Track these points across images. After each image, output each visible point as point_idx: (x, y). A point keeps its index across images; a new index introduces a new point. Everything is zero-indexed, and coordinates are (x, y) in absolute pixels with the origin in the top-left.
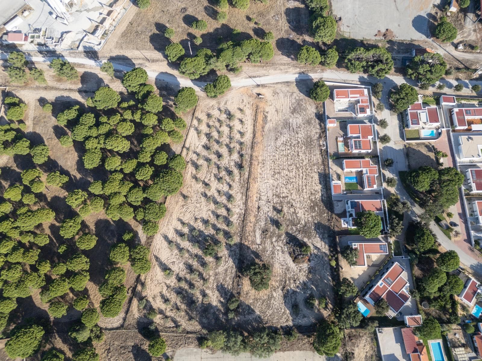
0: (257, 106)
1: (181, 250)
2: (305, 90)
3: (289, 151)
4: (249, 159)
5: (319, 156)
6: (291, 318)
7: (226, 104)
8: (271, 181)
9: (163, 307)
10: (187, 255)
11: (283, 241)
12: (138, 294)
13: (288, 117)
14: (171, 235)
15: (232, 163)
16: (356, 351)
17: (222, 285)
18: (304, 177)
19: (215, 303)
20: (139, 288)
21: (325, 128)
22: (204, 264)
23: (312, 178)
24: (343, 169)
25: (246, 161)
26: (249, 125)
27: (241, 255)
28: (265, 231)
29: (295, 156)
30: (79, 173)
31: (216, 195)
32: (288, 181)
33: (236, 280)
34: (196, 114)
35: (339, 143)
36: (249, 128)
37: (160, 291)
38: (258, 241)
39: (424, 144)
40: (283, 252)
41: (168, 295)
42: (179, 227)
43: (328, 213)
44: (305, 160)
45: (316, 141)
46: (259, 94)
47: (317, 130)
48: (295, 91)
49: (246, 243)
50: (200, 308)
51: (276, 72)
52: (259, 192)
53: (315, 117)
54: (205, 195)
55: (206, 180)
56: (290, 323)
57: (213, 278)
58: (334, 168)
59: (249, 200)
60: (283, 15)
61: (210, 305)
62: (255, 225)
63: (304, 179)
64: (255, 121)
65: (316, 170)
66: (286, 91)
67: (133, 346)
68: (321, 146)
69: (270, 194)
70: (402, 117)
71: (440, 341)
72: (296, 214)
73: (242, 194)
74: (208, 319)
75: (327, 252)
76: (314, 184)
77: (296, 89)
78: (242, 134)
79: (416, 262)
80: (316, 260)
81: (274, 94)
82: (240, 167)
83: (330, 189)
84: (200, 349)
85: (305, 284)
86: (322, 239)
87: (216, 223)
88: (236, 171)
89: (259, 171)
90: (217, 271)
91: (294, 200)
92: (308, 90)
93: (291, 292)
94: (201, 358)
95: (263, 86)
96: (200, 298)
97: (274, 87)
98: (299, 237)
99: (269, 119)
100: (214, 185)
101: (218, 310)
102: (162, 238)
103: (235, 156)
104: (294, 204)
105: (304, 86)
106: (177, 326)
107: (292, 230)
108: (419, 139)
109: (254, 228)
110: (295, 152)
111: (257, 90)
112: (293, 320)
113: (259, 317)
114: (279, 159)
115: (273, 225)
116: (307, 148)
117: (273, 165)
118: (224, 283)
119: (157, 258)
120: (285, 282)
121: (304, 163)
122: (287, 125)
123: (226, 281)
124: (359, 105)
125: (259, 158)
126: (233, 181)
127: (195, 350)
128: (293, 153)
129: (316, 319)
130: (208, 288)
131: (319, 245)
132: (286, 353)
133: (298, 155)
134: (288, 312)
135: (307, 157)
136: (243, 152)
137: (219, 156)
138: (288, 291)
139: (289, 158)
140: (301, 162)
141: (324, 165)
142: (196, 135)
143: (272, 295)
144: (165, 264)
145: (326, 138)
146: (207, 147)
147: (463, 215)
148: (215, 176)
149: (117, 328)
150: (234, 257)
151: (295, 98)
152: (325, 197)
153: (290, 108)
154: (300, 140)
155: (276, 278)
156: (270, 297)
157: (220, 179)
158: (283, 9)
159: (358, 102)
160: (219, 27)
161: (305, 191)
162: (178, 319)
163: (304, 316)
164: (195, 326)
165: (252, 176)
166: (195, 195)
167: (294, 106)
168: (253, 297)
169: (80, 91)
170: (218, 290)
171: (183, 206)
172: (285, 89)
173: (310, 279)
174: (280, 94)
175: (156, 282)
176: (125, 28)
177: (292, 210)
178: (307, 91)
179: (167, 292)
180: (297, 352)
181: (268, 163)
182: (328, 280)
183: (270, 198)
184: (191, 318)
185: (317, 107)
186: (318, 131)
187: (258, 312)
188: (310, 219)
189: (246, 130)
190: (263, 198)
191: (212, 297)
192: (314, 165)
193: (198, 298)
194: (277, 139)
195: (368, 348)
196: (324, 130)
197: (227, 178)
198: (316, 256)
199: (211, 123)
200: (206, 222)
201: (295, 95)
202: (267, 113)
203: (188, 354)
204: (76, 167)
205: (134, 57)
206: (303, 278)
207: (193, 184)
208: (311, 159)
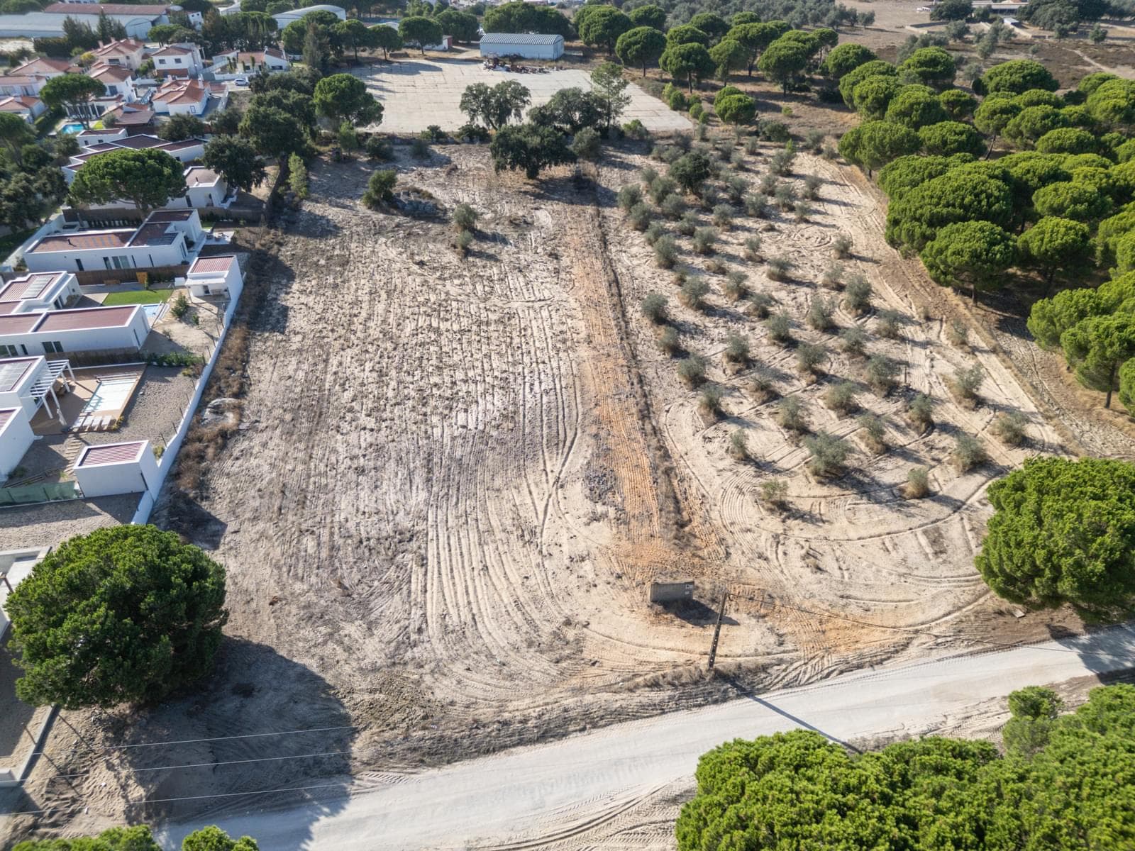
0: (682, 539)
2: (262, 704)
3: (435, 379)
7: (936, 538)
15: (717, 332)
18: (360, 319)
45: (262, 425)
48: (364, 682)
53: (231, 527)
63: (363, 314)
65: (297, 338)
66: (458, 668)
68: (237, 408)
81: (571, 634)
89: (581, 324)
92: (231, 704)
97: (580, 690)
99: (577, 490)
117: (516, 340)
121: (351, 352)
122: (448, 472)
135: (333, 369)
151: (371, 627)
152: (278, 282)
153: (423, 561)
167: (390, 574)
178: (248, 691)
181: (540, 342)
183: (513, 276)
188: (354, 245)
194: (509, 416)
201: (373, 648)
202: (596, 518)
208: (315, 365)
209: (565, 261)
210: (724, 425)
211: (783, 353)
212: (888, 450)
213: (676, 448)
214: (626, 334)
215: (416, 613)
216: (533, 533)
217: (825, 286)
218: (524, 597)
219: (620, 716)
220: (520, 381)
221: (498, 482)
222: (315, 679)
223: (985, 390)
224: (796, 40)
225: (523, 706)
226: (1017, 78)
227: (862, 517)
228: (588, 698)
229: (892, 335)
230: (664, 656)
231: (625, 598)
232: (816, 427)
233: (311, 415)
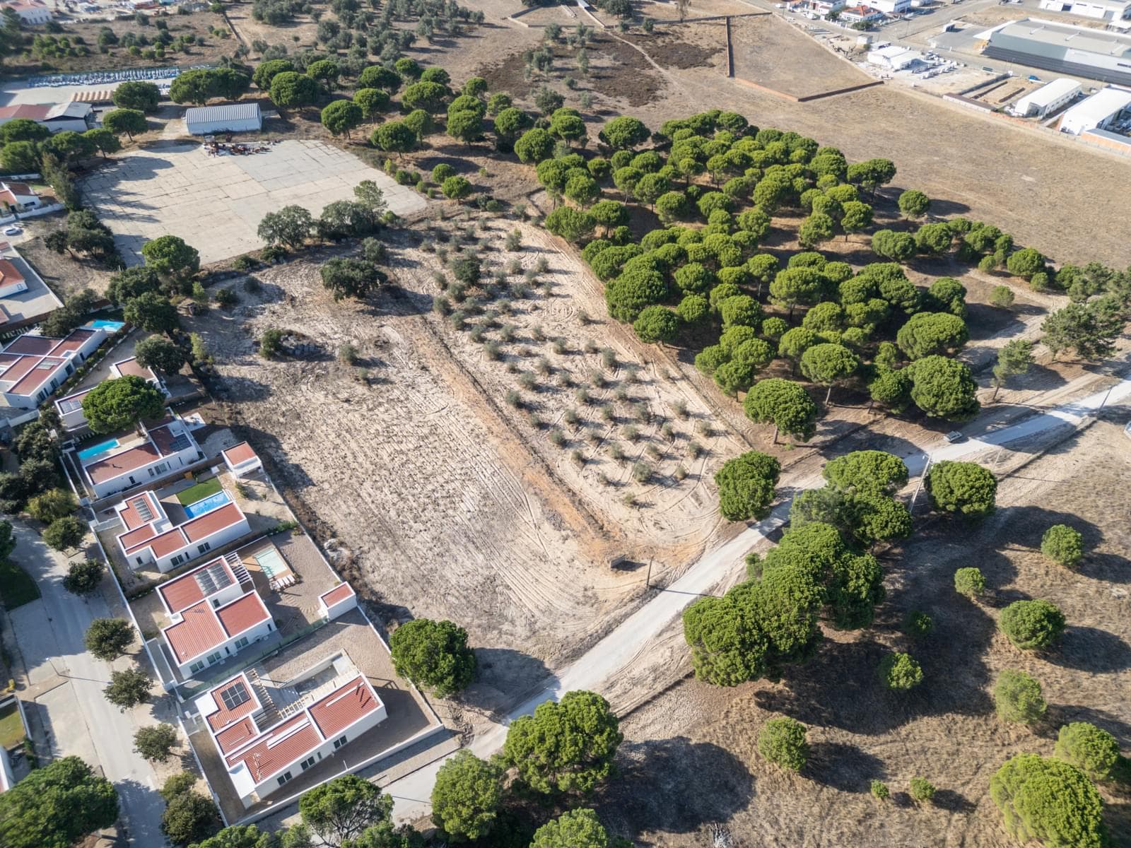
0: (606, 535)
2: (499, 668)
3: (430, 487)
6: (258, 279)
7: (697, 497)
8: (430, 417)
9: (489, 224)
14: (559, 278)
15: (551, 404)
17: (413, 267)
18: (350, 459)
19: (408, 250)
23: (326, 467)
25: (524, 423)
26: (586, 486)
28: (384, 345)
29: (404, 486)
31: (534, 350)
34: (735, 439)
35: (285, 568)
36: (581, 481)
38: (387, 329)
41: (492, 233)
44: (371, 491)
45: (366, 548)
47: (378, 578)
48: (529, 644)
49: (409, 318)
50: (426, 240)
52: (444, 389)
53: (409, 607)
56: (255, 274)
57: (435, 268)
58: (273, 507)
61: (414, 246)
62: (413, 345)
63: (349, 454)
64: (579, 503)
65: (326, 486)
66: (559, 623)
67: (493, 190)
68: (342, 544)
69: (416, 398)
72: (330, 393)
73: (480, 374)
74: (406, 237)
75: (220, 368)
76: (315, 457)
77: (532, 649)
81: (589, 593)
85: (253, 316)
88: (529, 396)
89: (478, 421)
91: (349, 411)
92: (488, 672)
97: (607, 613)
98: (300, 365)
99: (547, 527)
100: (554, 359)
101: (396, 248)
102: (571, 270)
104: (346, 404)
105: (510, 676)
107: (322, 368)
109: (410, 342)
110: (413, 495)
112: (253, 278)
113: (318, 263)
114: (444, 461)
115: (373, 360)
117: (452, 444)
118: (412, 270)
120: (294, 306)
121: (368, 485)
122: (482, 540)
123: (410, 272)
124: (255, 706)
125: (499, 440)
128: (415, 491)
130: (435, 258)
134: (267, 282)
135: (369, 500)
136: (546, 433)
138: (283, 300)
139: (419, 475)
140: (379, 484)
145: (334, 568)
151: (512, 622)
152: (270, 446)
153: (508, 587)
154: (419, 526)
162: (451, 223)
163: (232, 287)
164: (419, 227)
166: (574, 332)
167: (500, 598)
170: (415, 262)
172: (569, 630)
173: (244, 324)
174: (571, 604)
178: (489, 666)
179: (497, 234)
181: (465, 442)
183: (411, 393)
184: (433, 229)
188: (289, 398)
189: (584, 474)
190: (429, 386)
191: (418, 254)
192: (337, 492)
194: (486, 497)
199: (680, 443)
201: (521, 631)
202: (565, 539)
208: (355, 500)
209: (434, 371)
210: (589, 466)
211: (590, 410)
212: (662, 457)
213: (576, 488)
214: (507, 421)
215: (525, 610)
216: (545, 557)
217: (588, 352)
218: (562, 586)
219: (627, 616)
220: (474, 472)
221: (509, 537)
222: (510, 651)
223: (689, 408)
224: (469, 108)
225: (593, 627)
226: (626, 134)
227: (667, 497)
228: (613, 615)
229: (636, 381)
230: (629, 587)
231: (600, 570)
232: (627, 454)
233: (385, 533)
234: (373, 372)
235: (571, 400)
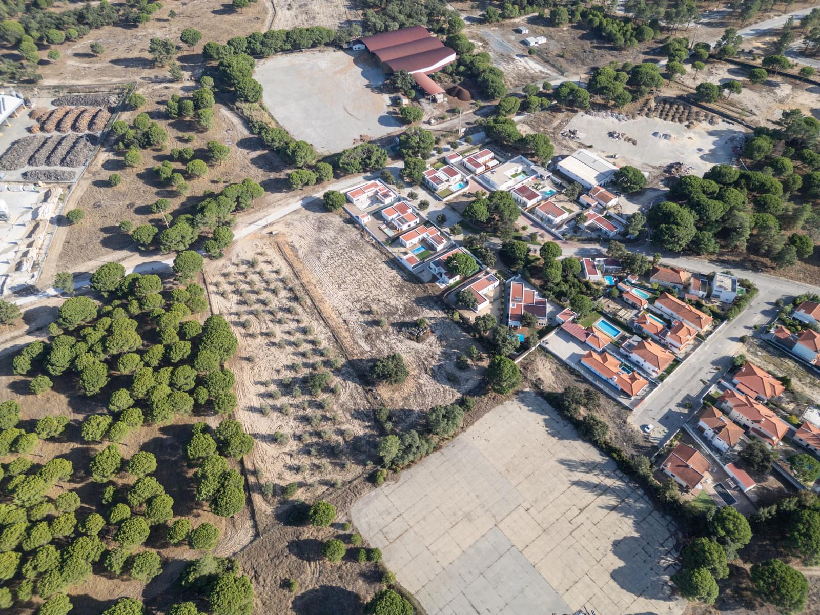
0: (277, 243)
1: (281, 410)
2: (317, 208)
4: (301, 288)
5: (373, 250)
6: (455, 391)
7: (238, 256)
8: (341, 293)
9: (298, 478)
10: (291, 410)
11: (393, 333)
12: (255, 487)
13: (317, 236)
14: (257, 403)
15: (285, 301)
16: (540, 375)
17: (357, 411)
18: (373, 273)
19: (361, 433)
20: (252, 479)
21: (362, 226)
22: (320, 406)
24: (404, 246)
25: (299, 291)
26: (279, 261)
27: (356, 371)
28: (367, 337)
30: (79, 413)
31: (286, 337)
32: (359, 284)
33: (369, 396)
34: (208, 281)
35: (385, 230)
36: (281, 264)
37: (282, 464)
38: (367, 348)
39: (460, 195)
40: (401, 342)
41: (297, 462)
42: (262, 389)
43: (419, 287)
46: (271, 233)
47: (355, 232)
48: (308, 214)
49: (355, 358)
50: (347, 448)
51: (276, 209)
52: (335, 309)
54: (274, 344)
55: (264, 331)
56: (458, 395)
57: (341, 411)
58: (395, 251)
59: (329, 321)
60: (250, 165)
61: (357, 439)
62: (352, 337)
64: (283, 255)
65: (380, 262)
66: (299, 218)
67: (288, 546)
69: (348, 304)
70: (426, 187)
71: (602, 319)
72: (389, 305)
73: (317, 320)
74: (365, 452)
75: (445, 315)
77: (308, 212)
78: (277, 272)
79: (528, 275)
80: (439, 328)
81: (287, 226)
82: (296, 299)
83: (406, 268)
84: (378, 489)
85: (444, 353)
86: (431, 308)
87: (305, 360)
88: (295, 305)
89: (320, 291)
90: (340, 402)
91: (378, 295)
92: (320, 208)
93: (436, 369)
94: (387, 496)
95: (271, 224)
96: (340, 439)
97: (284, 220)
98: (407, 319)
99: (297, 246)
100: (278, 330)
101: (370, 436)
102: (246, 412)
103: (283, 293)
104: (380, 298)
105: (314, 207)
106: (332, 485)
107: (396, 318)
108: (453, 193)
109: (353, 340)
111: (265, 231)
112: (458, 391)
113: (421, 412)
115: (372, 326)
116: (356, 250)
118: (357, 407)
119: (255, 436)
120: (424, 364)
121: (364, 262)
122: (320, 242)
123: (359, 405)
124: (380, 194)
126: (297, 314)
127: (373, 493)
129: (481, 375)
130: (340, 423)
131: (432, 315)
132: (476, 424)
133: (352, 259)
134: (447, 387)
136: (290, 286)
137: (264, 303)
138: (432, 369)
141: (385, 254)
142: (222, 298)
143: (419, 383)
144: (269, 435)
145: (369, 233)
146: (242, 303)
147: (535, 224)
148: (271, 321)
149: (251, 542)
150: (351, 378)
151: (313, 219)
153: (313, 229)
155: (411, 367)
156: (419, 387)
157: (280, 322)
158: (247, 162)
159: (376, 193)
160: (184, 201)
161: (382, 282)
162: (328, 478)
163: (467, 380)
164: (354, 470)
165: (317, 300)
166: (261, 351)
168: (401, 399)
169: (29, 333)
170: (356, 418)
171: (252, 368)
172: (295, 217)
173: (446, 347)
175: (271, 459)
176: (60, 250)
177: (382, 304)
179: (292, 460)
180: (487, 416)
181: (326, 281)
182: (464, 336)
183: (351, 307)
184: (343, 466)
185: (341, 216)
186: (358, 232)
187: (416, 409)
188: (406, 301)
189: (278, 267)
190: (343, 311)
191: (354, 429)
192: (375, 259)
193: (337, 441)
194: (319, 258)
195: (548, 365)
196: (362, 229)
197: (289, 316)
198: (436, 324)
199: (232, 280)
200: (292, 367)
201: (311, 217)
202: (292, 242)
203: (367, 504)
204: (70, 409)
205: (90, 268)
206: (438, 350)
207: (249, 343)
232: (258, 275)
233: (354, 245)
234: (369, 318)
235: (274, 303)
